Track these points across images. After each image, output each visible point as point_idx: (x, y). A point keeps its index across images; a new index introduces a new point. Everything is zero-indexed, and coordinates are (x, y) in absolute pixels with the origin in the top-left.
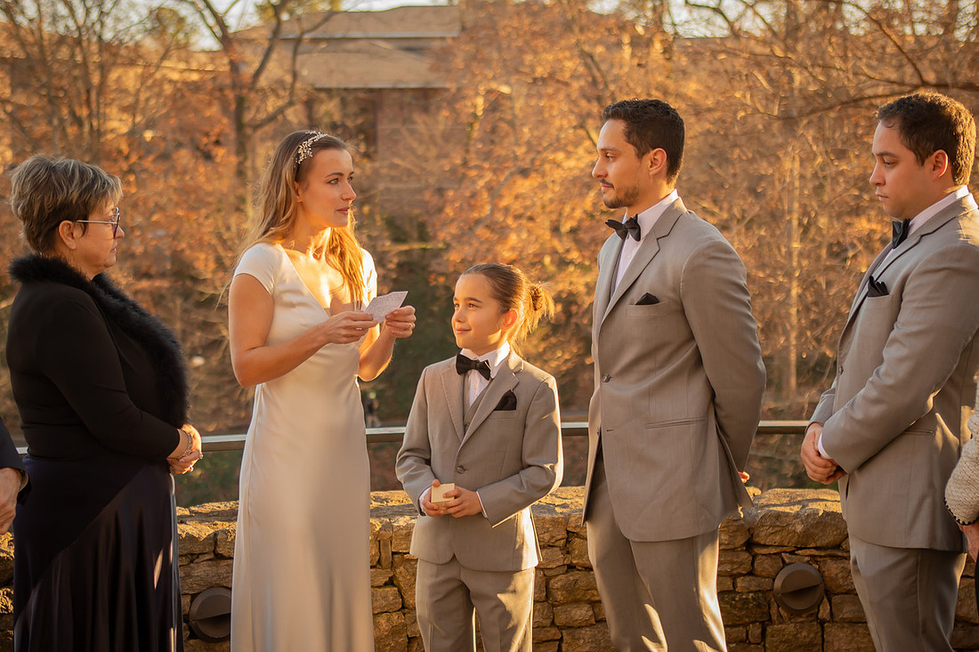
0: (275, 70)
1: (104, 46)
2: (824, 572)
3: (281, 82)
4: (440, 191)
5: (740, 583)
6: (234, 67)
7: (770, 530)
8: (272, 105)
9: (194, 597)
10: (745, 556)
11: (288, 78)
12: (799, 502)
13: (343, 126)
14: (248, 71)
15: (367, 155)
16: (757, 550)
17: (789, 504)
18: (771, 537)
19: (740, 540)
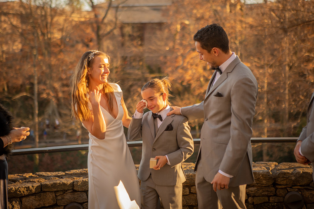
0: (110, 16)
1: (52, 9)
2: (303, 195)
3: (111, 21)
4: (165, 57)
5: (271, 199)
6: (96, 16)
7: (282, 179)
8: (109, 28)
9: (65, 206)
10: (273, 189)
11: (114, 20)
12: (293, 168)
13: (133, 36)
14: (101, 17)
15: (141, 45)
16: (277, 187)
17: (289, 169)
18: (283, 181)
19: (271, 183)
